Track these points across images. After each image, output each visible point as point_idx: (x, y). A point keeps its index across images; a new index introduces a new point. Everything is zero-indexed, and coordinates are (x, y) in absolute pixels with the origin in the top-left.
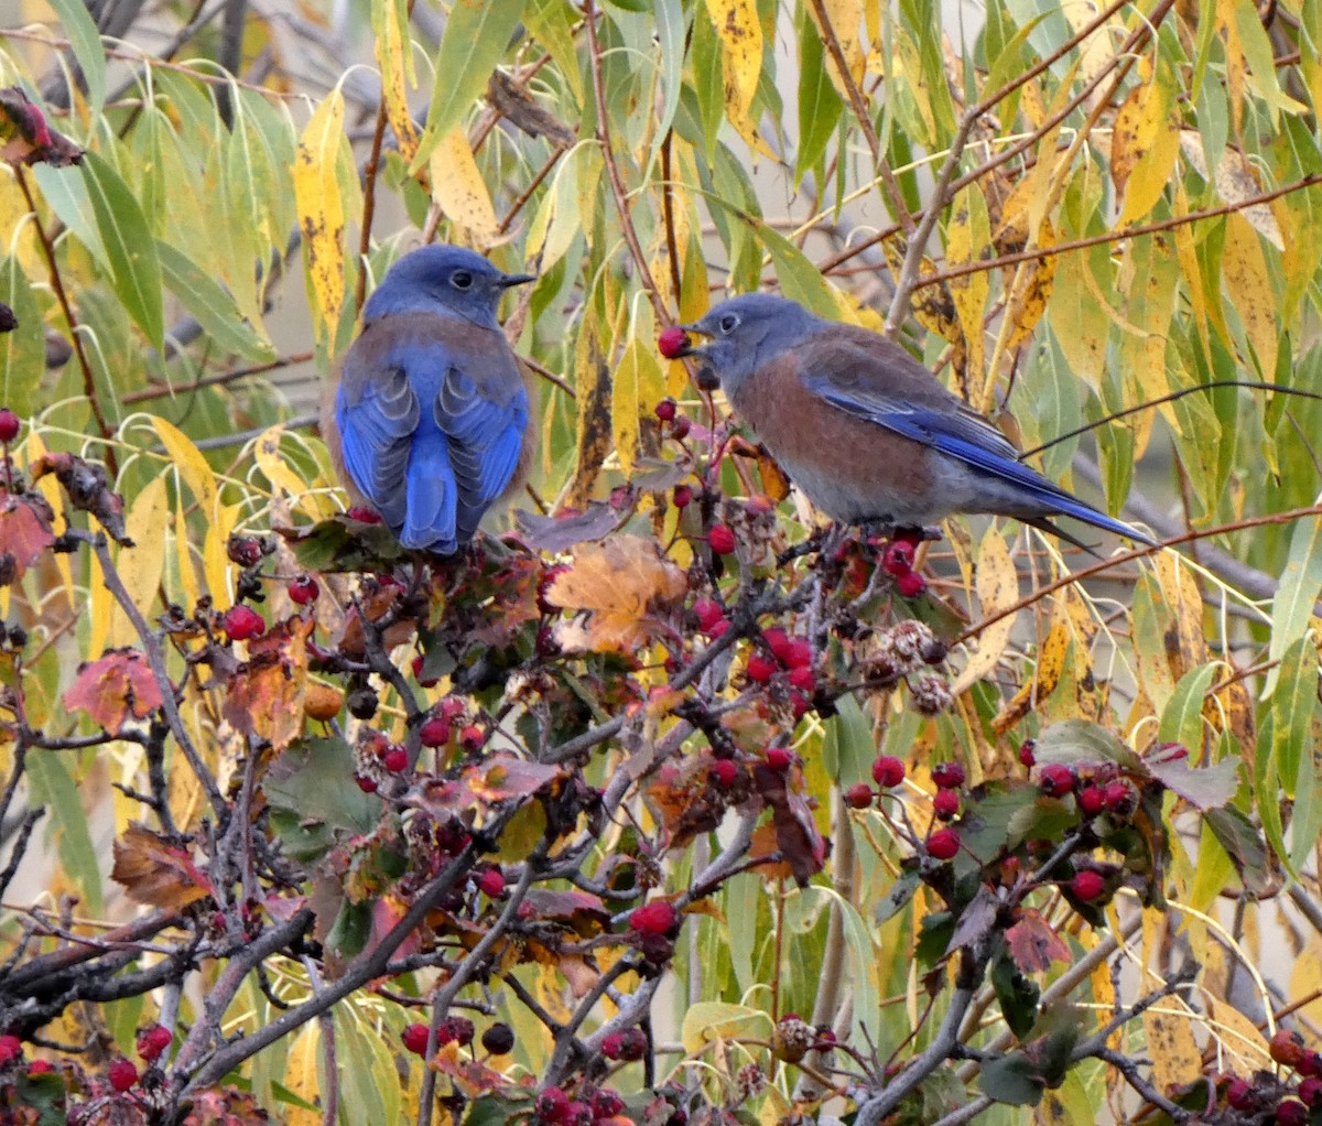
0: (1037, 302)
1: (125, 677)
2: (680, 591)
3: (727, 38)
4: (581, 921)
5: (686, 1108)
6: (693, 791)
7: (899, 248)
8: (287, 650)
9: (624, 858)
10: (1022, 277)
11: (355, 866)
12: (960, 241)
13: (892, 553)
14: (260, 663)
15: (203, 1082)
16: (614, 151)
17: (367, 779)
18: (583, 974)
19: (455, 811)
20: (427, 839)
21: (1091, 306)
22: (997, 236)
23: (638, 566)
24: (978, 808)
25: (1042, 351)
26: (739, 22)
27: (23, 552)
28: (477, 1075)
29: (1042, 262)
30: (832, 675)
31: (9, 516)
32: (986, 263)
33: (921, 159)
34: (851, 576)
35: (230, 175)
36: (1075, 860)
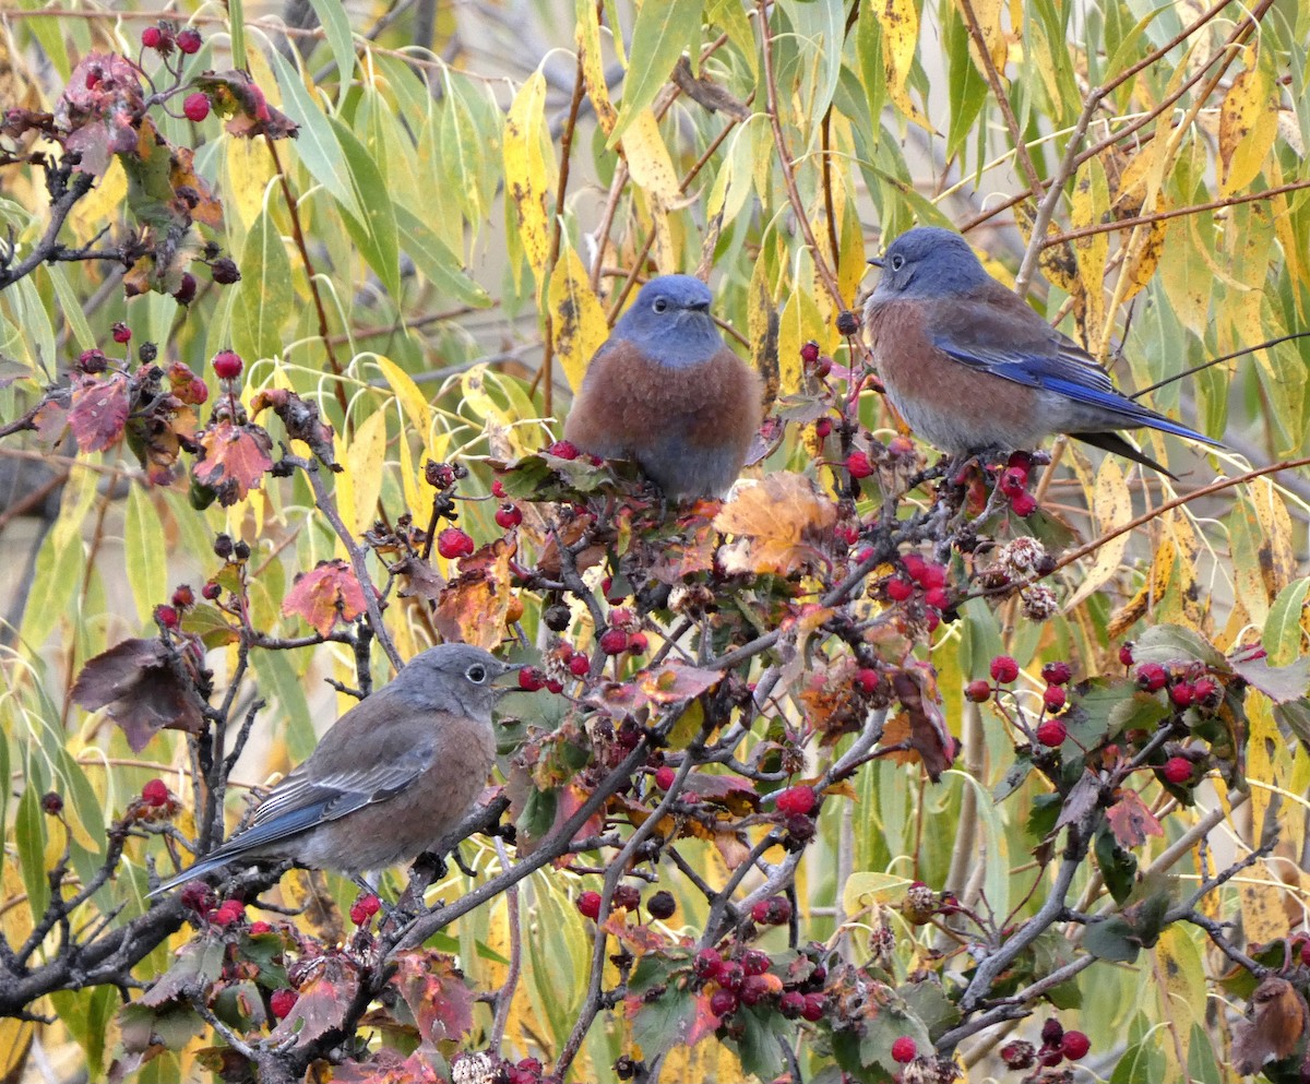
0: (1150, 262)
1: (336, 586)
2: (832, 521)
3: (885, 23)
4: (734, 801)
5: (826, 965)
6: (840, 696)
7: (1028, 212)
8: (492, 569)
9: (773, 745)
10: (1137, 239)
11: (542, 758)
12: (1084, 207)
13: (1007, 478)
14: (468, 580)
15: (407, 945)
16: (782, 122)
17: (554, 681)
18: (736, 850)
19: (630, 709)
20: (610, 737)
21: (1198, 264)
22: (1115, 203)
23: (794, 499)
24: (1083, 702)
25: (1149, 304)
26: (896, 9)
27: (244, 475)
28: (642, 936)
29: (1154, 226)
30: (954, 585)
31: (233, 444)
32: (1106, 226)
33: (1048, 134)
34: (972, 497)
35: (442, 149)
36: (1168, 747)
